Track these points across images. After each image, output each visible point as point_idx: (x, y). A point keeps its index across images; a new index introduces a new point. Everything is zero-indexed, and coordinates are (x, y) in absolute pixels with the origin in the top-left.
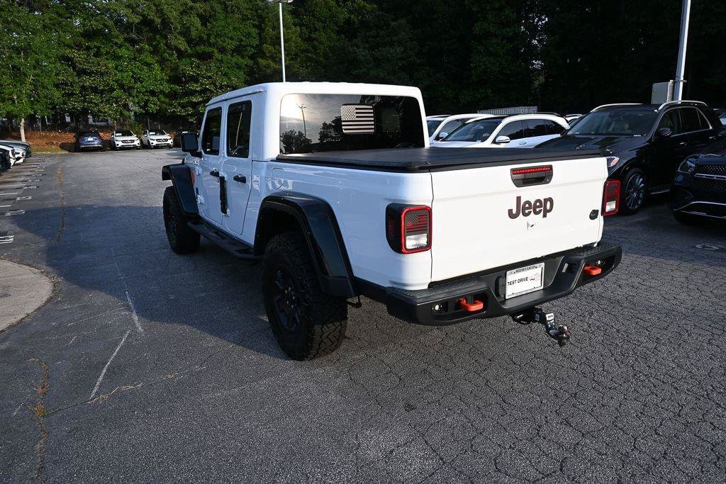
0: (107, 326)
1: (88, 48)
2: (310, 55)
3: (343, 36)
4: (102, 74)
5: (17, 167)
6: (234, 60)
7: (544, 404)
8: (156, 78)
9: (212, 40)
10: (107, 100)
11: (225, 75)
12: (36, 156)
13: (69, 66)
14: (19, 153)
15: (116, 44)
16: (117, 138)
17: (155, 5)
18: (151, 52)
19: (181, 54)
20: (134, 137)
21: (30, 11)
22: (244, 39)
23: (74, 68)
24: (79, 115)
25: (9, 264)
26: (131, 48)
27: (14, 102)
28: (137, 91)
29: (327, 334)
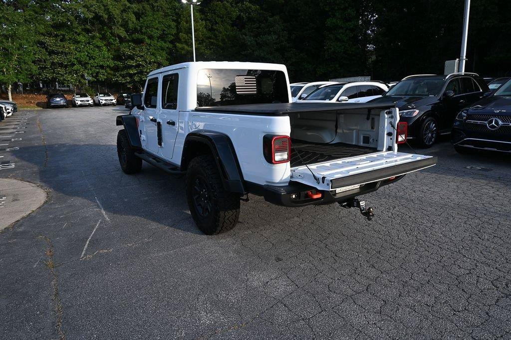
0: (86, 217)
1: (56, 36)
2: (212, 40)
3: (235, 28)
4: (66, 54)
5: (9, 118)
6: (159, 44)
7: (360, 257)
8: (104, 56)
9: (144, 30)
10: (69, 72)
11: (153, 54)
12: (20, 111)
13: (43, 48)
14: (9, 109)
15: (76, 33)
16: (77, 99)
17: (103, 5)
18: (100, 39)
19: (122, 40)
20: (89, 98)
21: (15, 10)
22: (166, 29)
23: (46, 49)
24: (49, 83)
25: (15, 181)
26: (87, 35)
27: (4, 73)
28: (91, 65)
29: (228, 217)
